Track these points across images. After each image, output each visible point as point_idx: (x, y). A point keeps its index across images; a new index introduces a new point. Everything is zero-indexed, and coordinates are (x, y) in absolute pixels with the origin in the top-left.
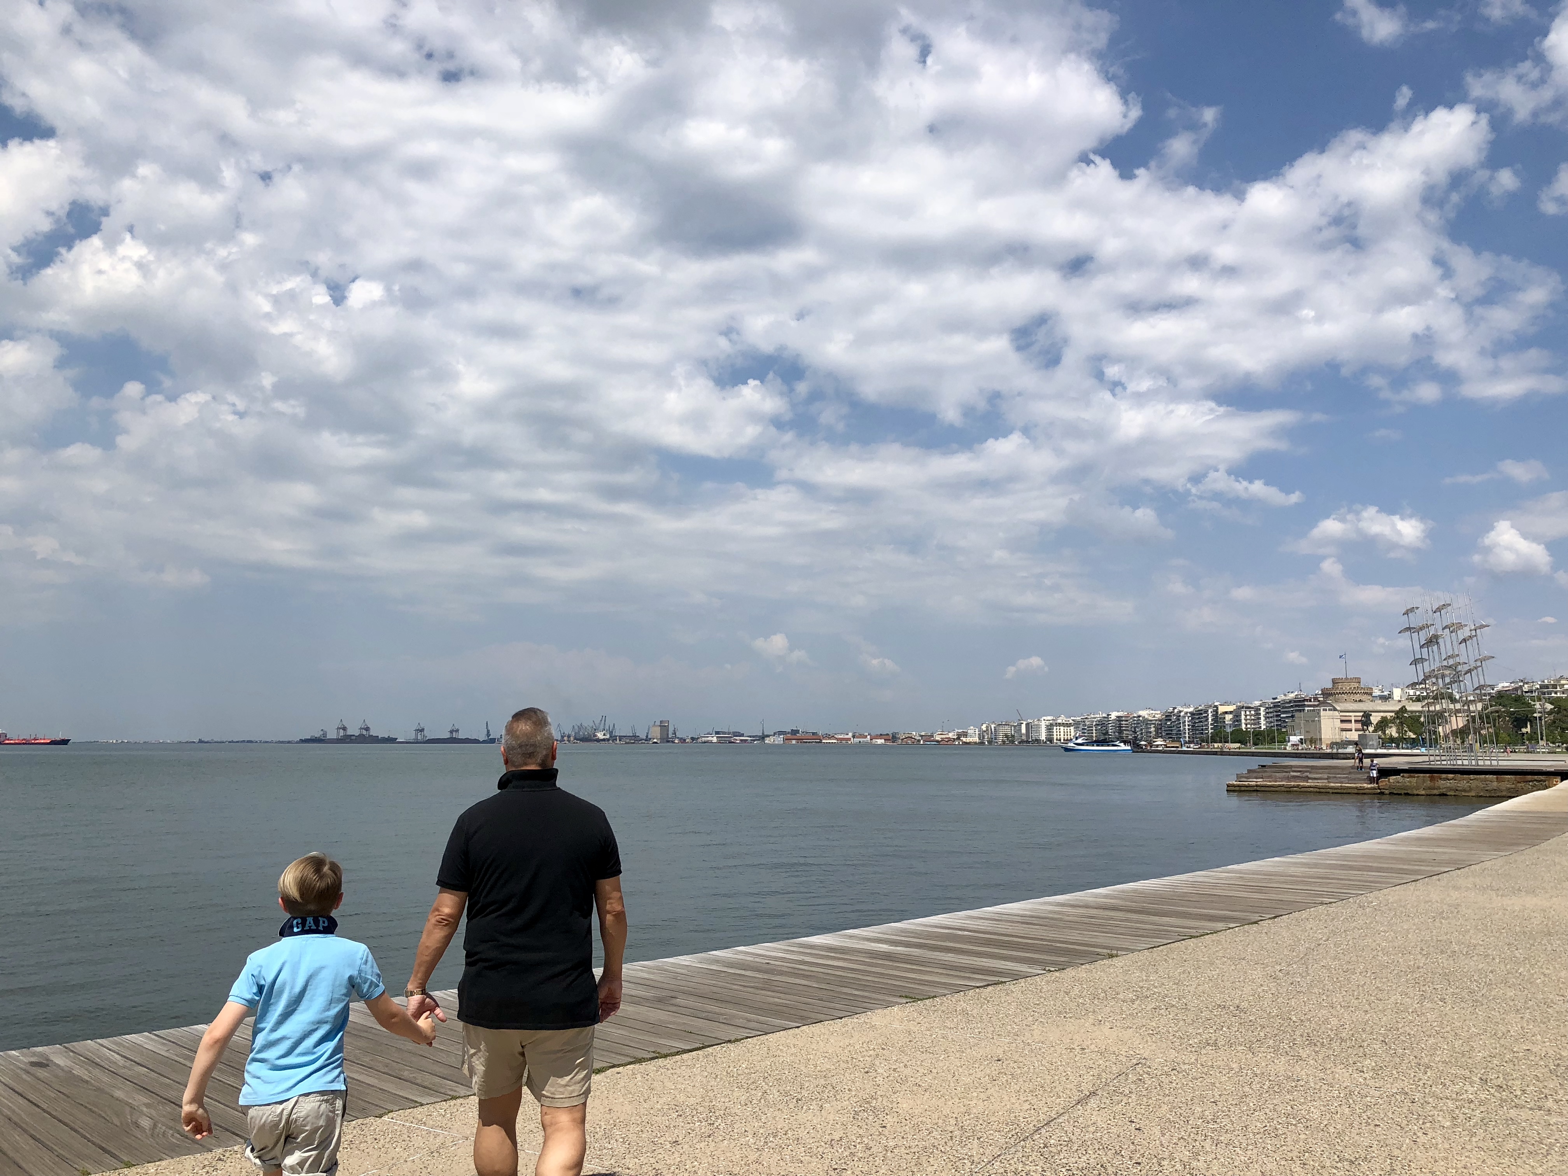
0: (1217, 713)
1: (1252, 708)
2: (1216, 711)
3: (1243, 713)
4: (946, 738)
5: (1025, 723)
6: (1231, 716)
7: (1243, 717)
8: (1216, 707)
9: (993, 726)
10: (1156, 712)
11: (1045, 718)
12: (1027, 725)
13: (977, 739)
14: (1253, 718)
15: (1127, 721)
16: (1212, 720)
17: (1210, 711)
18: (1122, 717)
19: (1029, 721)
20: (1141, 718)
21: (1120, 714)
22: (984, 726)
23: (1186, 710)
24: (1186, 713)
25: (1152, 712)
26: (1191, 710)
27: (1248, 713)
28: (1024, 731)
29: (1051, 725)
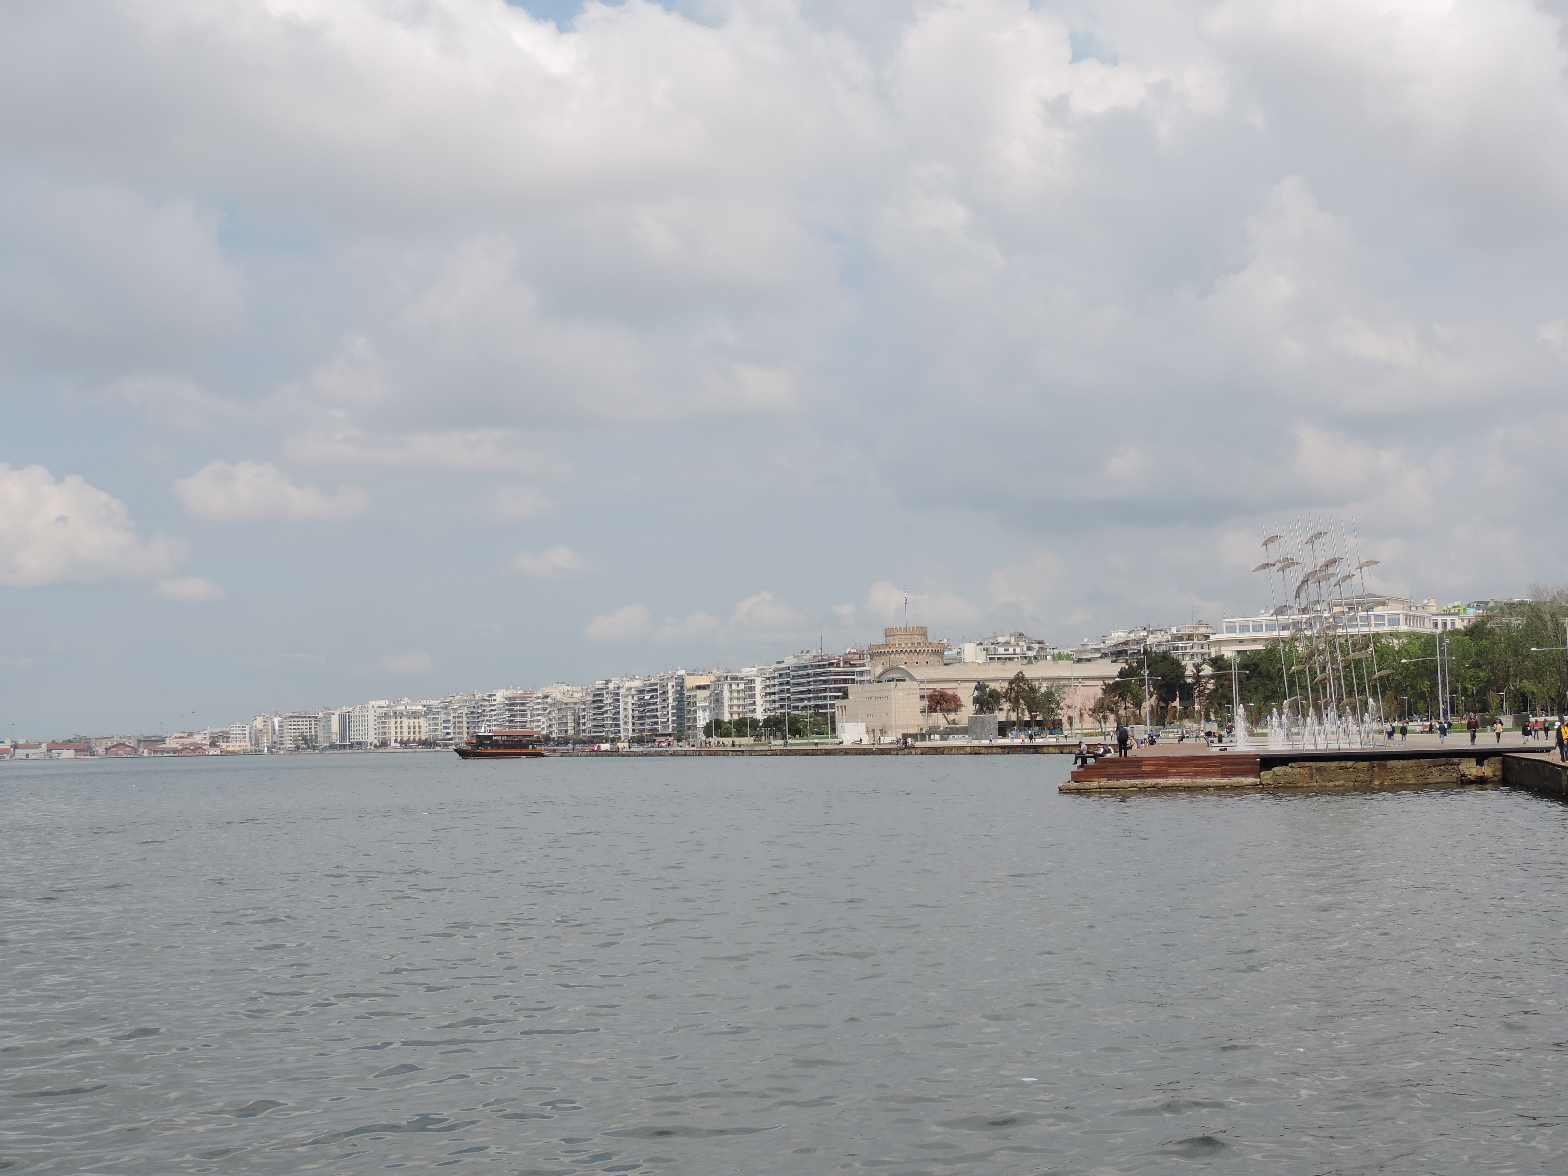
0: (682, 687)
1: (742, 679)
2: (681, 684)
3: (726, 688)
4: (191, 744)
5: (337, 713)
6: (706, 693)
7: (726, 694)
8: (682, 679)
9: (276, 721)
10: (575, 689)
11: (373, 703)
12: (342, 717)
13: (247, 745)
14: (741, 695)
15: (523, 704)
16: (674, 700)
17: (670, 684)
18: (515, 698)
19: (345, 709)
20: (549, 700)
21: (510, 693)
22: (260, 719)
23: (628, 684)
24: (629, 689)
25: (567, 688)
26: (638, 684)
27: (734, 687)
28: (335, 726)
29: (386, 715)
